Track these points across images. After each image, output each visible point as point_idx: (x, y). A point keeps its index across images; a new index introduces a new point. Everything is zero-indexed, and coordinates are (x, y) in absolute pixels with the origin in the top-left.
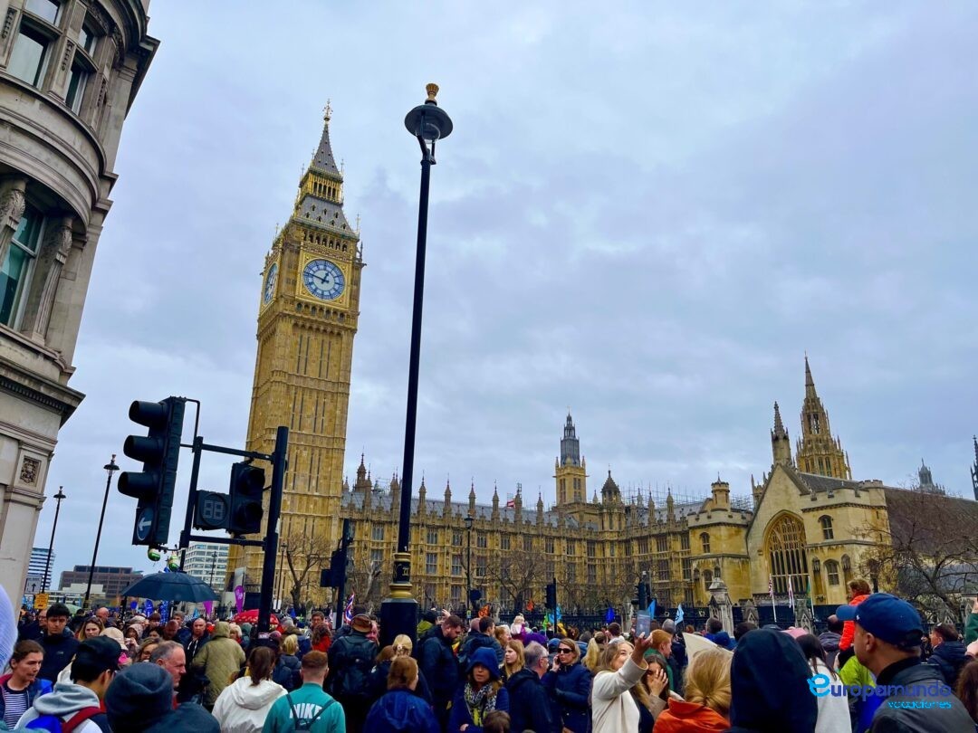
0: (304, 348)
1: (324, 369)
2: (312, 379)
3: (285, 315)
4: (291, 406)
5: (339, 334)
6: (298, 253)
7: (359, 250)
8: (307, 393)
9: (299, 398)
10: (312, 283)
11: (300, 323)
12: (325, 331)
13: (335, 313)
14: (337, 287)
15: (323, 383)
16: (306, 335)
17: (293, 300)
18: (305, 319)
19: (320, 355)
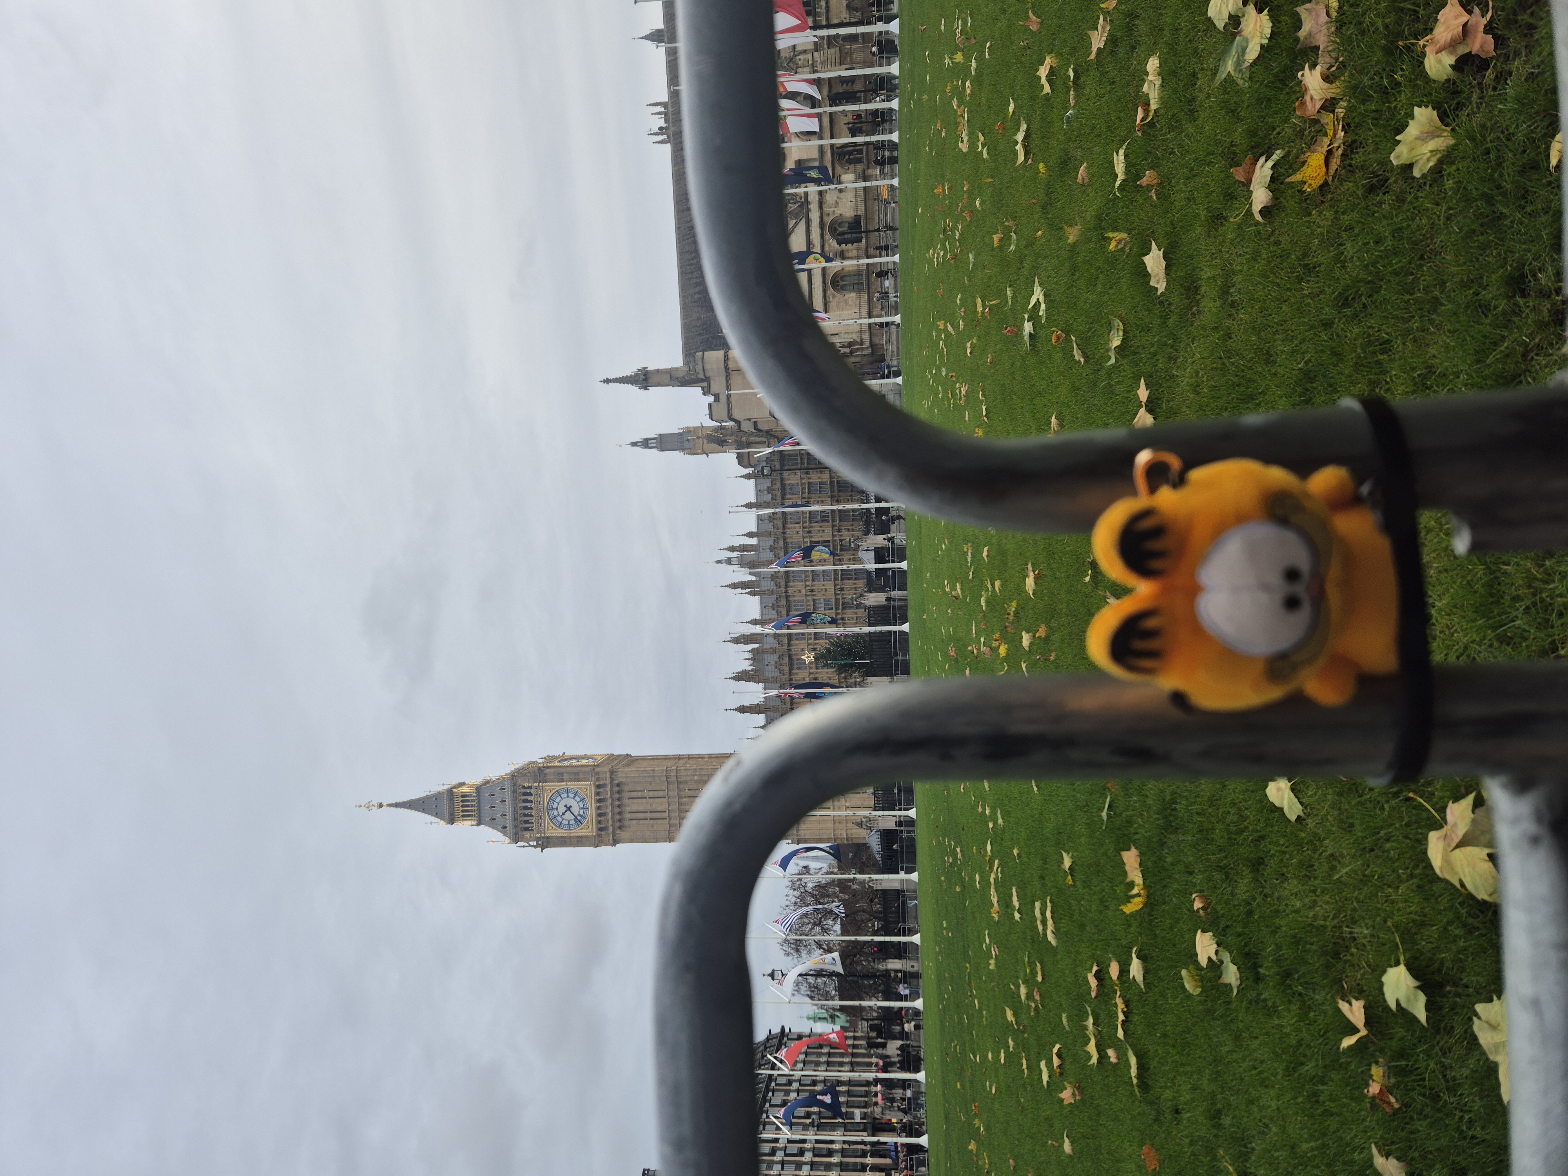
0: (639, 816)
1: (657, 794)
2: (669, 805)
3: (614, 837)
5: (618, 785)
6: (547, 837)
8: (683, 807)
11: (618, 824)
12: (619, 799)
13: (598, 794)
14: (571, 795)
15: (671, 793)
16: (627, 816)
17: (599, 836)
18: (613, 821)
19: (644, 800)
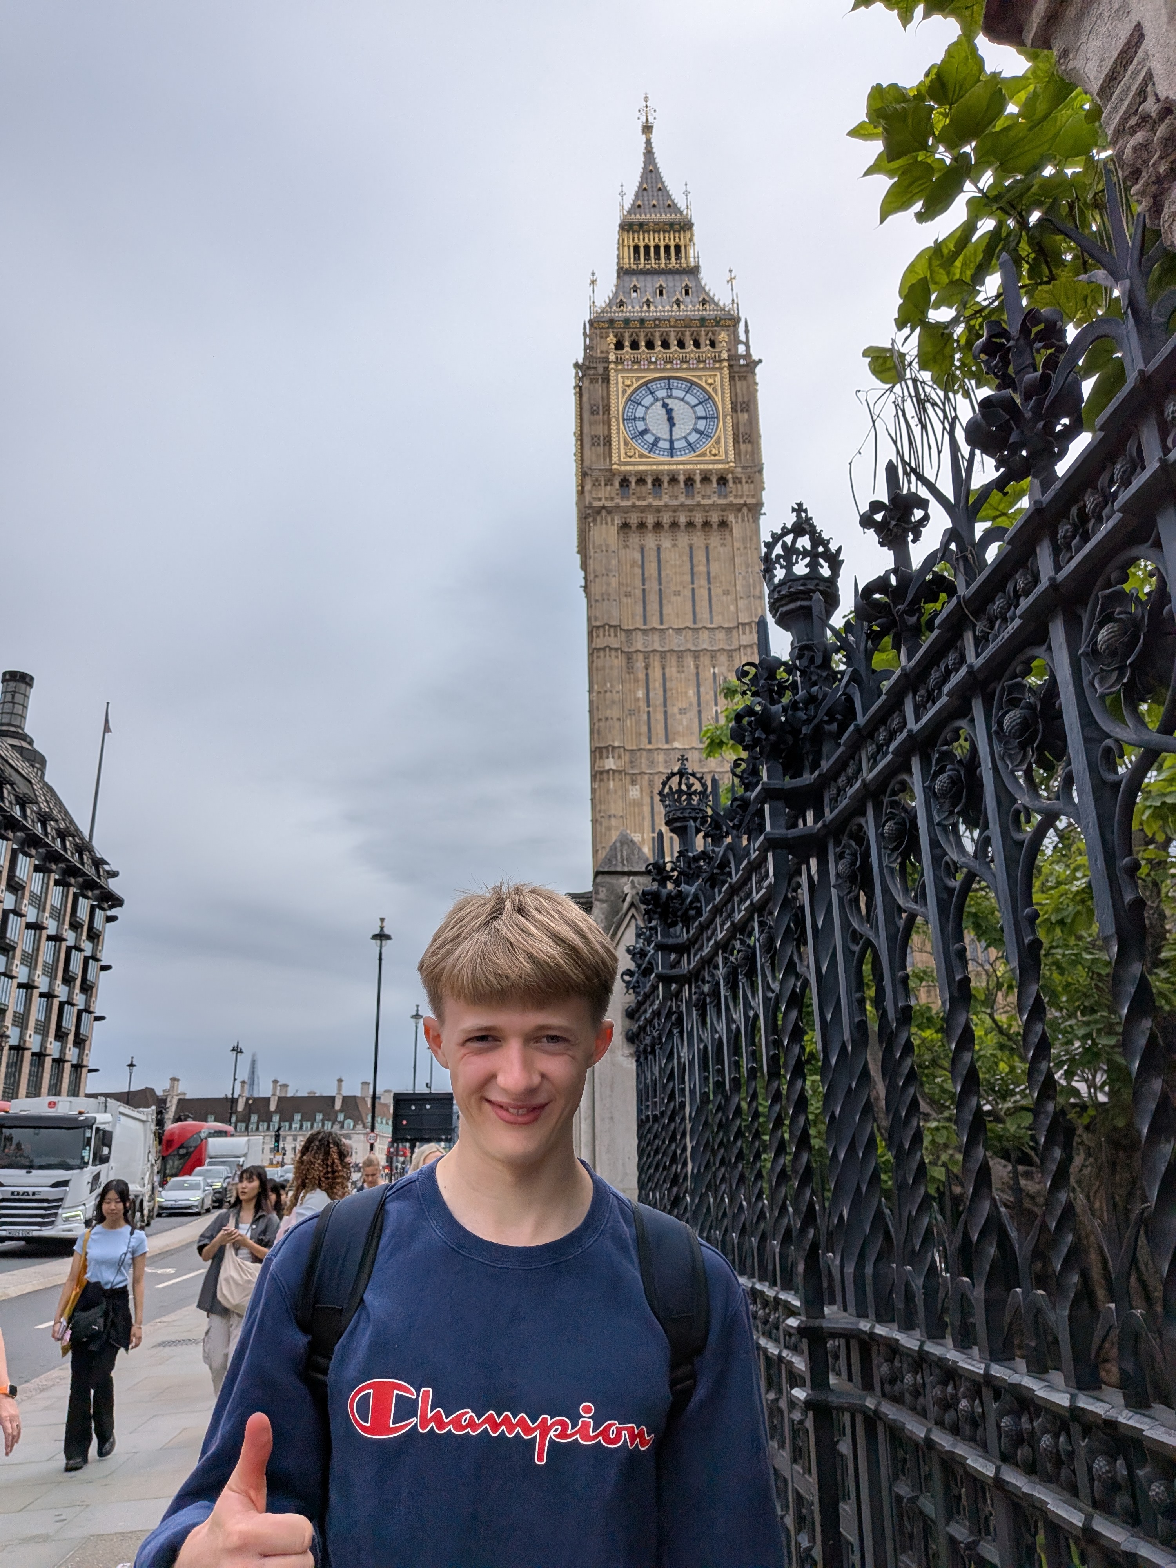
0: (651, 568)
1: (702, 605)
2: (678, 631)
3: (599, 511)
4: (640, 694)
5: (723, 523)
6: (606, 380)
7: (742, 337)
8: (673, 660)
9: (656, 673)
10: (646, 431)
11: (634, 519)
12: (690, 524)
13: (706, 479)
14: (701, 425)
15: (704, 635)
16: (650, 541)
18: (642, 509)
19: (688, 578)
